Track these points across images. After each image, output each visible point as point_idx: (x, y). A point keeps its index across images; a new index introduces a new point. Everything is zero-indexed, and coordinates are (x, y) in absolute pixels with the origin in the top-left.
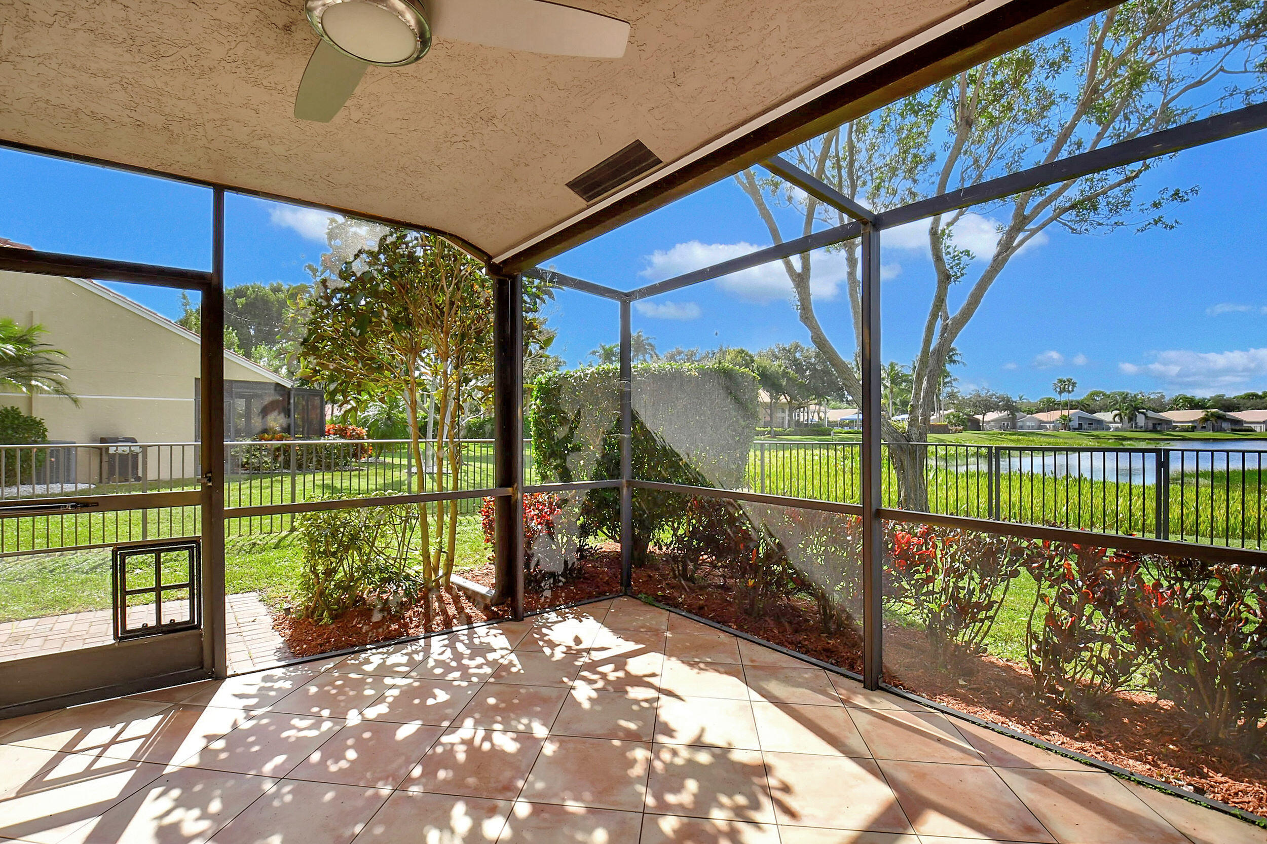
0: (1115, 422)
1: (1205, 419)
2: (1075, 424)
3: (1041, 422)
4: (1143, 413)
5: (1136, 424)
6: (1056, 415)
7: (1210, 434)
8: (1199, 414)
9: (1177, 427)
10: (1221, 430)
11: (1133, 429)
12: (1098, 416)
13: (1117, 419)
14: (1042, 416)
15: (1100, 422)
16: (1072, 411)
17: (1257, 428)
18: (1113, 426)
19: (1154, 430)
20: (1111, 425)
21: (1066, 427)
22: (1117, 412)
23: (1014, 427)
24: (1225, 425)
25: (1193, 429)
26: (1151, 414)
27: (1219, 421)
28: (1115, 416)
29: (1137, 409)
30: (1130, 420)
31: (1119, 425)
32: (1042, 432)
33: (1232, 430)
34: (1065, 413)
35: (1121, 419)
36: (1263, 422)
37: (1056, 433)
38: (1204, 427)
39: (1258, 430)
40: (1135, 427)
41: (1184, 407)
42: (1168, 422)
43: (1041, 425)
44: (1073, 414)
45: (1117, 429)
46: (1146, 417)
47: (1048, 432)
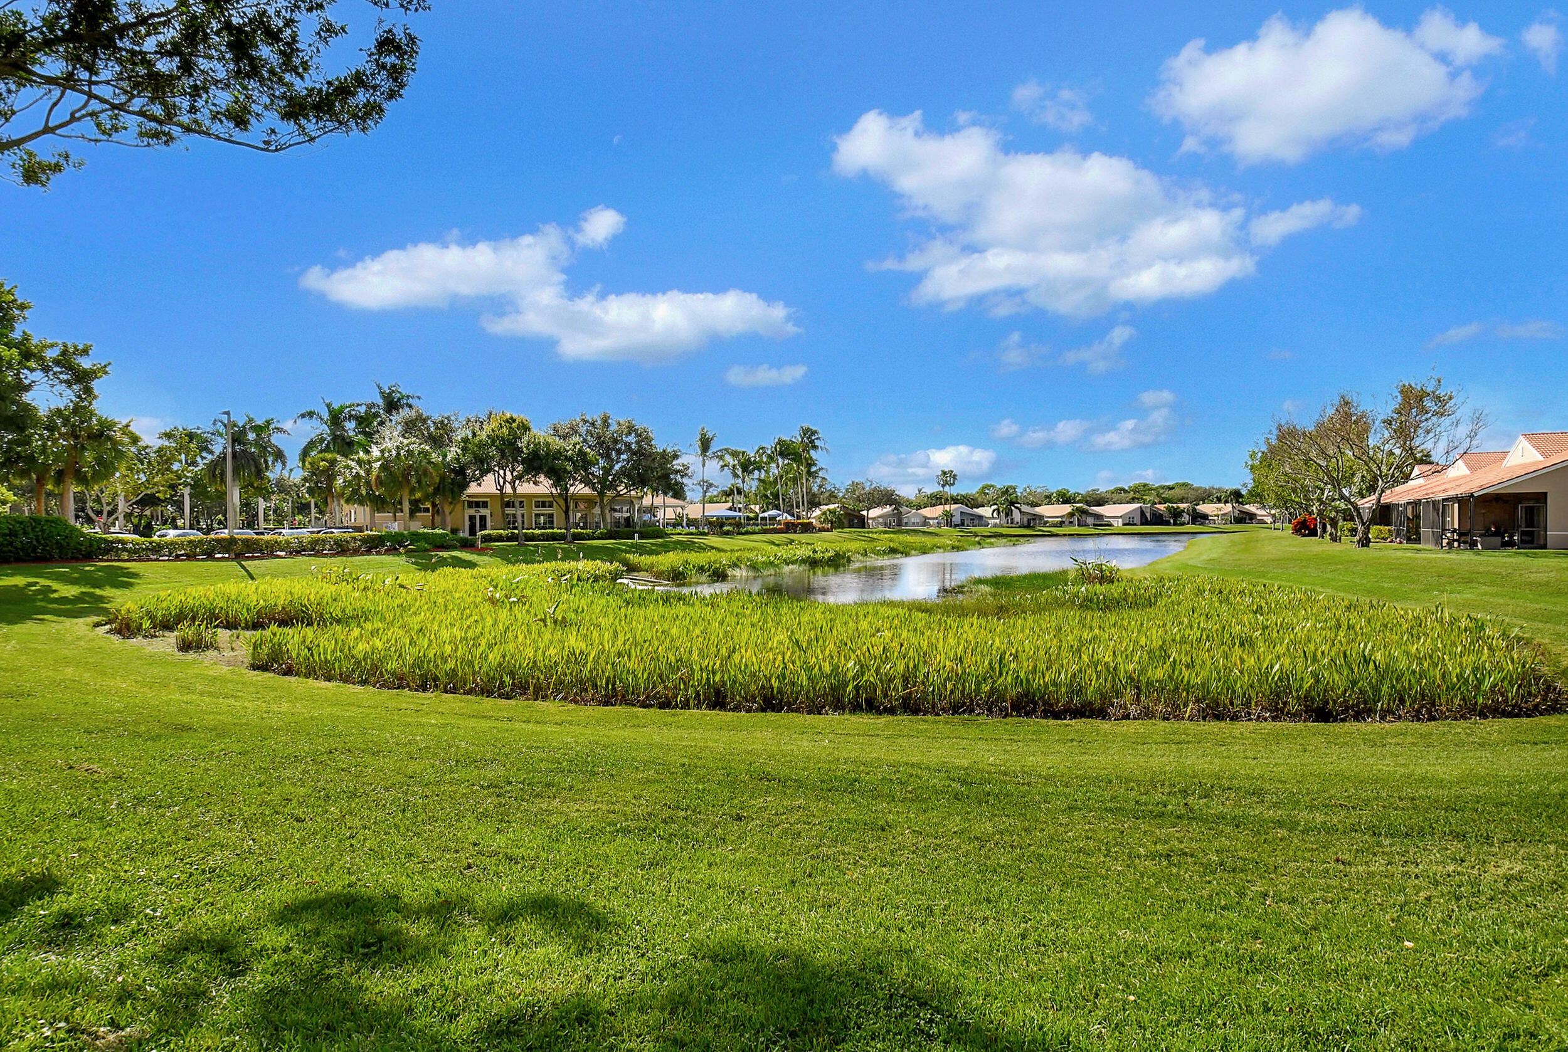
1: (1071, 515)
2: (957, 519)
3: (926, 518)
5: (1012, 519)
6: (938, 510)
7: (1076, 529)
8: (1067, 509)
9: (1047, 522)
10: (1086, 525)
11: (1009, 525)
12: (980, 511)
13: (995, 515)
14: (927, 512)
15: (980, 517)
16: (954, 506)
17: (1114, 522)
18: (992, 521)
19: (1028, 526)
20: (991, 521)
21: (949, 523)
22: (995, 507)
23: (899, 524)
24: (1090, 520)
25: (1061, 524)
26: (1025, 508)
27: (1084, 516)
28: (994, 511)
29: (1012, 503)
30: (1007, 515)
31: (998, 521)
32: (925, 529)
33: (1094, 525)
34: (947, 507)
35: (999, 513)
37: (937, 530)
40: (1012, 523)
42: (1041, 517)
43: (925, 521)
44: (955, 510)
45: (995, 526)
47: (931, 529)
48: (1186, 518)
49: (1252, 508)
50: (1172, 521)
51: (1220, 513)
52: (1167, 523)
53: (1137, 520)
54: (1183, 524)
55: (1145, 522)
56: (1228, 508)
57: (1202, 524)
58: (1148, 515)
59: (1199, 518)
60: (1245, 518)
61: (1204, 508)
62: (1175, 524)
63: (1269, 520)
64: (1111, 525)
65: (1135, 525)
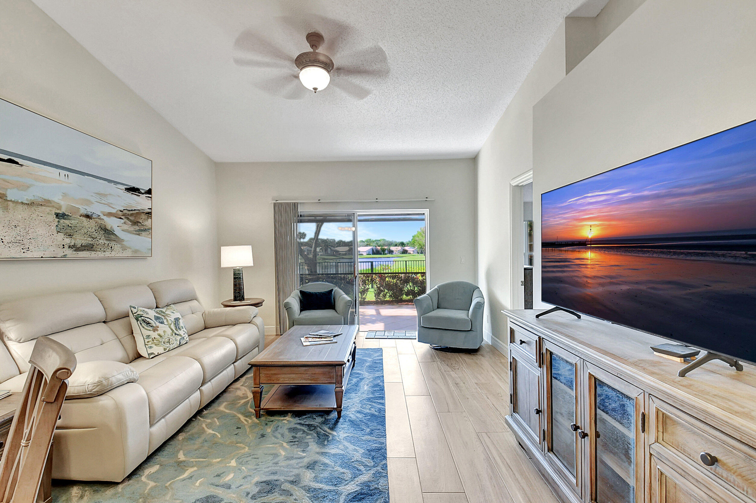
0: (320, 252)
4: (330, 248)
36: (366, 252)
38: (349, 254)
39: (364, 254)
41: (342, 246)
46: (331, 249)
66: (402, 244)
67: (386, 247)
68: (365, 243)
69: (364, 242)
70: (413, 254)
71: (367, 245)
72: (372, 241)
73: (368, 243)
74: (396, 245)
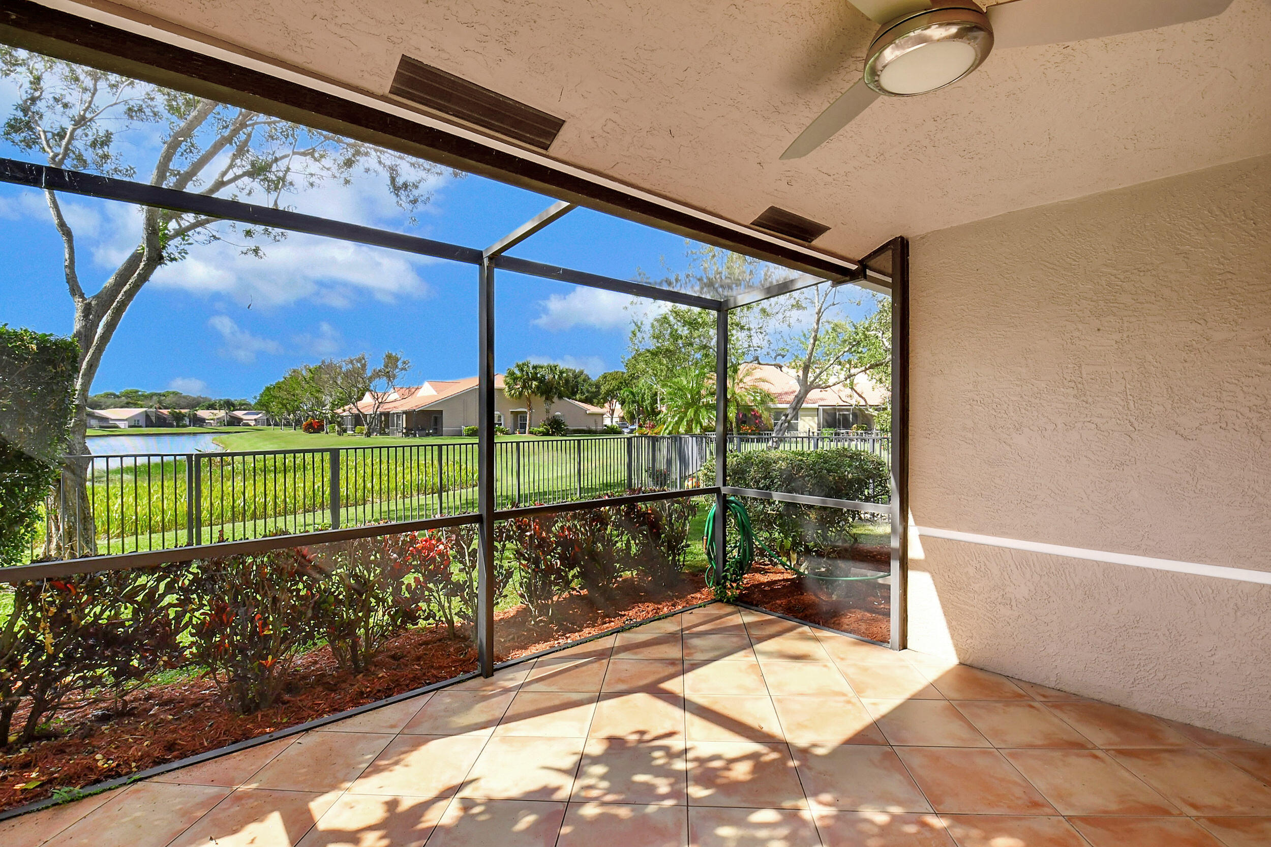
17: (121, 425)
24: (94, 422)
33: (101, 427)
36: (126, 420)
48: (187, 421)
49: (239, 414)
50: (175, 424)
51: (215, 417)
52: (171, 426)
53: (142, 422)
54: (185, 426)
55: (149, 424)
56: (222, 413)
57: (201, 426)
58: (153, 419)
59: (198, 421)
60: (235, 422)
61: (202, 413)
62: (178, 426)
63: (252, 423)
64: (117, 427)
65: (141, 427)
66: (229, 405)
67: (183, 411)
68: (120, 400)
69: (118, 397)
70: (255, 427)
71: (127, 405)
72: (143, 395)
73: (129, 400)
74: (211, 407)
